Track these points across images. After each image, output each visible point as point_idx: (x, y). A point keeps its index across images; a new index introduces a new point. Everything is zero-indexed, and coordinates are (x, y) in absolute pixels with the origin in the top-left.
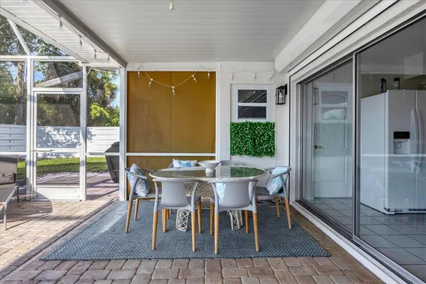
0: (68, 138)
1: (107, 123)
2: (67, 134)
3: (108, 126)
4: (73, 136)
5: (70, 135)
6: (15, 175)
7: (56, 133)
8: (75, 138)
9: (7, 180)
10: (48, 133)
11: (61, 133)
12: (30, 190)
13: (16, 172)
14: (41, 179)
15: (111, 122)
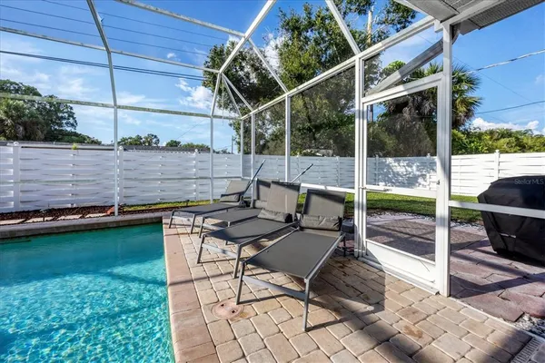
0: (409, 169)
1: (461, 149)
2: (408, 165)
3: (462, 154)
4: (414, 168)
5: (411, 167)
6: (340, 220)
7: (396, 164)
8: (418, 170)
9: (331, 226)
10: (388, 165)
11: (402, 164)
12: (359, 245)
13: (341, 216)
14: (378, 218)
15: (465, 148)
